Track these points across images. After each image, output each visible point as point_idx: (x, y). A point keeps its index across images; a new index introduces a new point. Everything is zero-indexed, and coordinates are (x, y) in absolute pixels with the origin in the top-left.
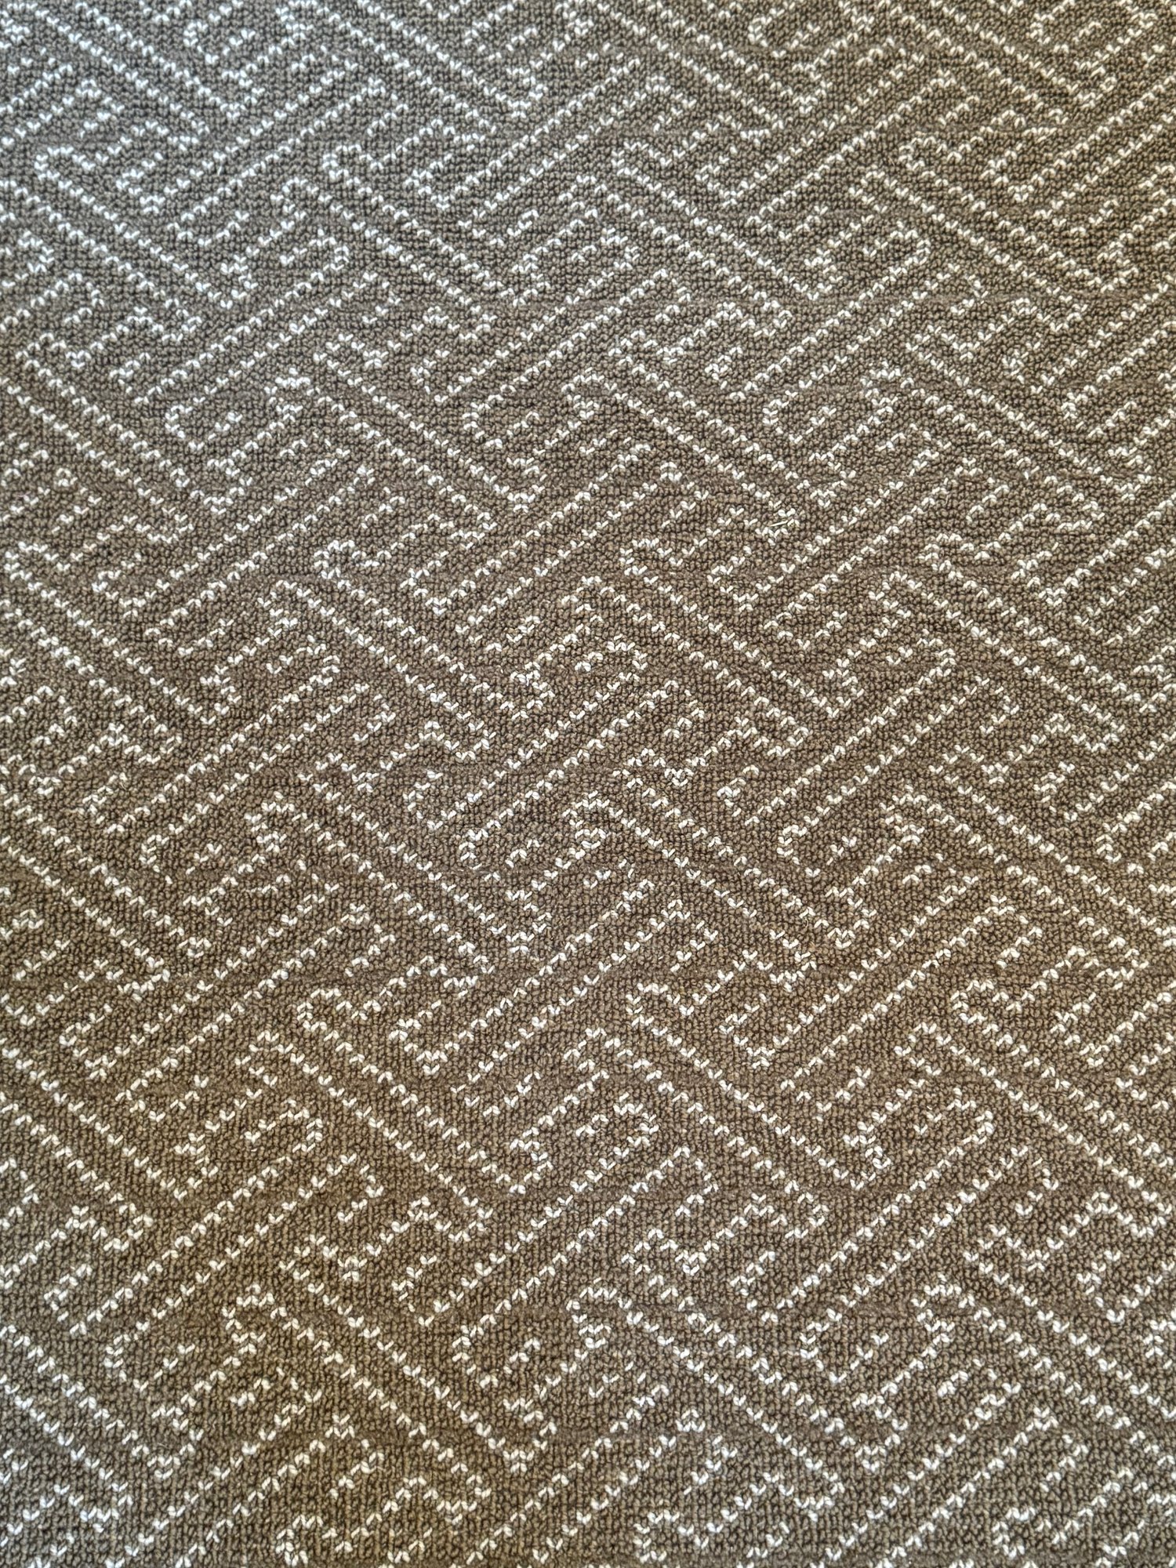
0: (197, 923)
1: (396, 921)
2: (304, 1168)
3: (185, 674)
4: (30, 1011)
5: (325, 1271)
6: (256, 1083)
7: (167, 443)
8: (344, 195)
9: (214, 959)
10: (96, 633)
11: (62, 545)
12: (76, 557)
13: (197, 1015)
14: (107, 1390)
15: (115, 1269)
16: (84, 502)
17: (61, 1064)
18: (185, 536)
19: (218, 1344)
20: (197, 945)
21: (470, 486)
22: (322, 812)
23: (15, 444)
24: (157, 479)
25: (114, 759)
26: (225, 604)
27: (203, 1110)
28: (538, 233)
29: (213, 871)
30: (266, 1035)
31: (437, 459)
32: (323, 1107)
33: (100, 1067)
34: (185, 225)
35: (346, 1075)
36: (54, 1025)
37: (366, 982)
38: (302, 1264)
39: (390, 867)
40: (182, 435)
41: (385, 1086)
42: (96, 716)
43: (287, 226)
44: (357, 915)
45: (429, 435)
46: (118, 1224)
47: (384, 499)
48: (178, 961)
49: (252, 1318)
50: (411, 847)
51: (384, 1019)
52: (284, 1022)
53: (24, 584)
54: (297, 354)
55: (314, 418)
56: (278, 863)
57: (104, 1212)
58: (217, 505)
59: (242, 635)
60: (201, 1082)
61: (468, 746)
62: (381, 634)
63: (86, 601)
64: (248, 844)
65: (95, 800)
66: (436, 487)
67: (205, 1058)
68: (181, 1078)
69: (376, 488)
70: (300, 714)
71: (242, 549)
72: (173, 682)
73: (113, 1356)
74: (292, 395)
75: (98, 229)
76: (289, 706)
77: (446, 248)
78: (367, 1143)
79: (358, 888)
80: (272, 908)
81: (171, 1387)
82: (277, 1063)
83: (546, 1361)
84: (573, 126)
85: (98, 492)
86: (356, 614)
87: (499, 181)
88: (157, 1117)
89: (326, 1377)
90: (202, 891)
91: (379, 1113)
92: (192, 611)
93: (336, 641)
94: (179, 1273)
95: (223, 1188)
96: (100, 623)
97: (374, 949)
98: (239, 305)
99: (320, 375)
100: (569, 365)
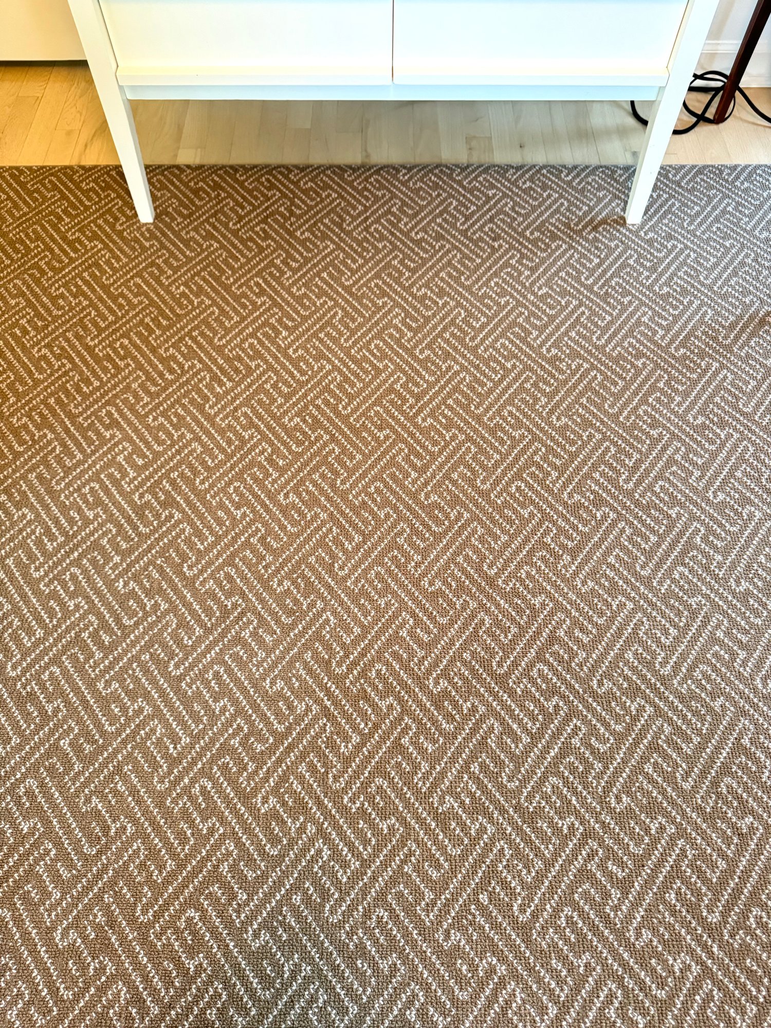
0: (312, 605)
1: (314, 549)
2: (389, 572)
3: (226, 613)
4: (339, 652)
5: (418, 565)
6: (363, 586)
7: (137, 624)
8: (51, 569)
9: (323, 599)
10: (207, 642)
11: (172, 655)
12: (177, 651)
13: (342, 603)
14: (452, 622)
15: (418, 622)
16: (156, 650)
17: (355, 643)
18: (175, 615)
19: (440, 593)
20: (320, 605)
21: (169, 531)
22: (278, 571)
23: (129, 675)
24: (151, 626)
25: (254, 634)
26: (202, 603)
27: (371, 601)
28: (79, 510)
29: (296, 602)
30: (348, 584)
31: (157, 540)
32: (370, 567)
33: (357, 630)
34: (51, 622)
35: (361, 561)
36: (343, 646)
37: (334, 557)
38: (416, 571)
39: (297, 551)
40: (135, 619)
41: (365, 550)
42: (238, 640)
43: (59, 588)
44: (312, 559)
45: (149, 542)
46: (405, 622)
47: (170, 555)
48: (324, 610)
49: (431, 584)
50: (292, 545)
51: (345, 551)
52: (345, 579)
53: (186, 668)
54: (110, 584)
55: (136, 578)
56: (294, 582)
57: (401, 626)
58: (164, 606)
59: (214, 597)
60: (362, 601)
61: (260, 531)
62: (219, 554)
63: (194, 647)
64: (288, 592)
65: (268, 639)
66: (169, 540)
67: (355, 601)
68: (361, 607)
69: (166, 558)
70: (244, 578)
71: (182, 598)
72: (228, 617)
73: (443, 621)
74: (126, 584)
75: (45, 652)
76: (241, 581)
77: (79, 537)
78: (382, 554)
79: (304, 559)
80: (309, 583)
81: (451, 604)
82: (357, 580)
83: (441, 509)
84: (41, 501)
85: (153, 646)
86: (210, 563)
87: (57, 522)
88: (373, 613)
89: (447, 563)
90: (302, 604)
91: (373, 552)
92: (203, 612)
93: (220, 568)
94: (419, 604)
95: (394, 594)
96: (204, 642)
97: (323, 555)
98: (87, 603)
99: (120, 575)
100: (131, 502)
